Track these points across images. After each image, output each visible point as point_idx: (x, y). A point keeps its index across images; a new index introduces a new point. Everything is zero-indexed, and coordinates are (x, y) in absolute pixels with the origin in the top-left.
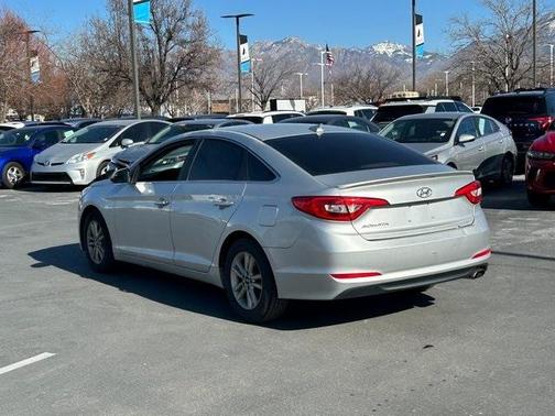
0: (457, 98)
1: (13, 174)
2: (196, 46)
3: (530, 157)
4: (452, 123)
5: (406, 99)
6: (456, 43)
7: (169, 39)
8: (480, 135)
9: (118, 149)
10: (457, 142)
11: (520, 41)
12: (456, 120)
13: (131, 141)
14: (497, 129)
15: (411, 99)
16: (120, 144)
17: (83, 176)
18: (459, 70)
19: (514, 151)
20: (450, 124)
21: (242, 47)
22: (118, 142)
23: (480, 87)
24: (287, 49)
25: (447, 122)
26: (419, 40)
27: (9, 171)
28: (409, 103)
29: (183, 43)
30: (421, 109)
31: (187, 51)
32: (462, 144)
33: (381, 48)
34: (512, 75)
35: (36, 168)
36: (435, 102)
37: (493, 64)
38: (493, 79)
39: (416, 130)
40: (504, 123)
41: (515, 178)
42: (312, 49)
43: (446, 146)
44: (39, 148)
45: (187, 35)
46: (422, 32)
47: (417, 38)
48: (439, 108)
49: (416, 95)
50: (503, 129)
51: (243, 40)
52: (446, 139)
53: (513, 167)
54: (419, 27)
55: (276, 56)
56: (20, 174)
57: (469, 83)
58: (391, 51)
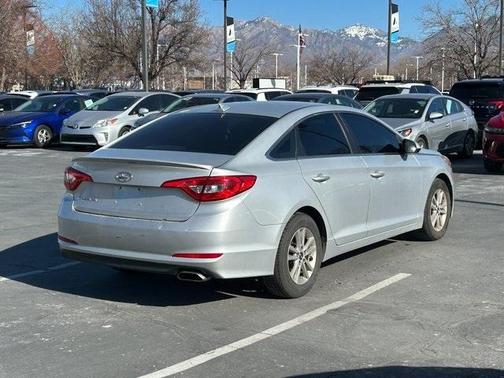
0: (427, 83)
1: (43, 136)
2: (187, 26)
3: (487, 132)
4: (424, 103)
5: (384, 82)
6: (428, 30)
7: (162, 19)
8: (447, 114)
9: (136, 117)
10: (428, 118)
11: (489, 30)
12: (427, 101)
13: (147, 110)
14: (462, 110)
15: (389, 82)
16: (137, 113)
17: (107, 138)
18: (429, 56)
19: (475, 128)
20: (422, 103)
21: (228, 28)
22: (136, 111)
23: (449, 73)
24: (260, 28)
25: (419, 102)
26: (395, 27)
27: (40, 133)
28: (387, 85)
29: (175, 23)
30: (397, 91)
31: (178, 31)
32: (432, 120)
33: (353, 31)
34: (480, 62)
35: (65, 131)
36: (409, 85)
37: (462, 52)
38: (462, 66)
39: (394, 108)
40: (468, 105)
41: (475, 152)
42: (284, 29)
43: (419, 121)
44: (66, 114)
45: (179, 16)
46: (397, 20)
47: (392, 26)
48: (412, 90)
49: (392, 78)
50: (467, 109)
51: (230, 21)
52: (419, 116)
53: (473, 142)
54: (395, 16)
55: (248, 36)
56: (49, 136)
57: (439, 69)
58: (363, 34)
